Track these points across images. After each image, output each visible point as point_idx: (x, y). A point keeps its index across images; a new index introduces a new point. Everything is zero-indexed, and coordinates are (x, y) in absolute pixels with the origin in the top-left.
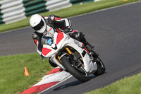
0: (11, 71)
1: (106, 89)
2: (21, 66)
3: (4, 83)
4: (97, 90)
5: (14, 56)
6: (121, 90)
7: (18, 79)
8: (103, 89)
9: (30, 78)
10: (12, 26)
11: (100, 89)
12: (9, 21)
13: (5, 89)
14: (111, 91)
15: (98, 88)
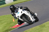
0: (8, 20)
1: (41, 25)
2: (12, 18)
3: (6, 24)
4: (38, 26)
5: (9, 15)
6: (46, 26)
7: (11, 23)
8: (40, 25)
9: (15, 22)
10: (8, 5)
11: (39, 26)
12: (7, 3)
13: (6, 26)
14: (43, 26)
15: (38, 25)
